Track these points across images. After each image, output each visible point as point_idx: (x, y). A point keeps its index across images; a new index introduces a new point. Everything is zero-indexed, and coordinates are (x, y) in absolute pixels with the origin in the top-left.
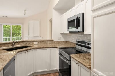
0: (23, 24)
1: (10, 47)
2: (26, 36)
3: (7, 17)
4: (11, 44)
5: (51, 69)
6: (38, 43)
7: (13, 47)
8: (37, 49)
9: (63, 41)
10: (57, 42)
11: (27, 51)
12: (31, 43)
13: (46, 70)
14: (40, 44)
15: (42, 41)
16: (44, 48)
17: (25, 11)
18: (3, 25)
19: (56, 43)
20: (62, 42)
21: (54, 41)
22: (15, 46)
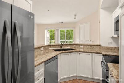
0: (75, 28)
1: (59, 48)
2: (77, 40)
3: (62, 23)
4: (60, 46)
5: (95, 77)
6: (84, 47)
7: (61, 48)
8: (80, 53)
9: (115, 48)
10: (107, 47)
11: (70, 53)
12: (77, 46)
13: (89, 76)
14: (86, 48)
15: (88, 45)
16: (86, 52)
17: (75, 15)
18: (60, 30)
19: (104, 49)
20: (113, 49)
21: (103, 46)
22: (63, 48)
